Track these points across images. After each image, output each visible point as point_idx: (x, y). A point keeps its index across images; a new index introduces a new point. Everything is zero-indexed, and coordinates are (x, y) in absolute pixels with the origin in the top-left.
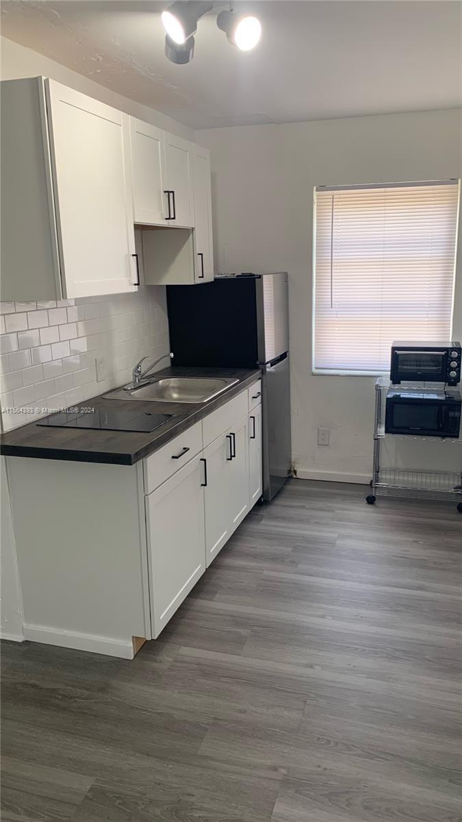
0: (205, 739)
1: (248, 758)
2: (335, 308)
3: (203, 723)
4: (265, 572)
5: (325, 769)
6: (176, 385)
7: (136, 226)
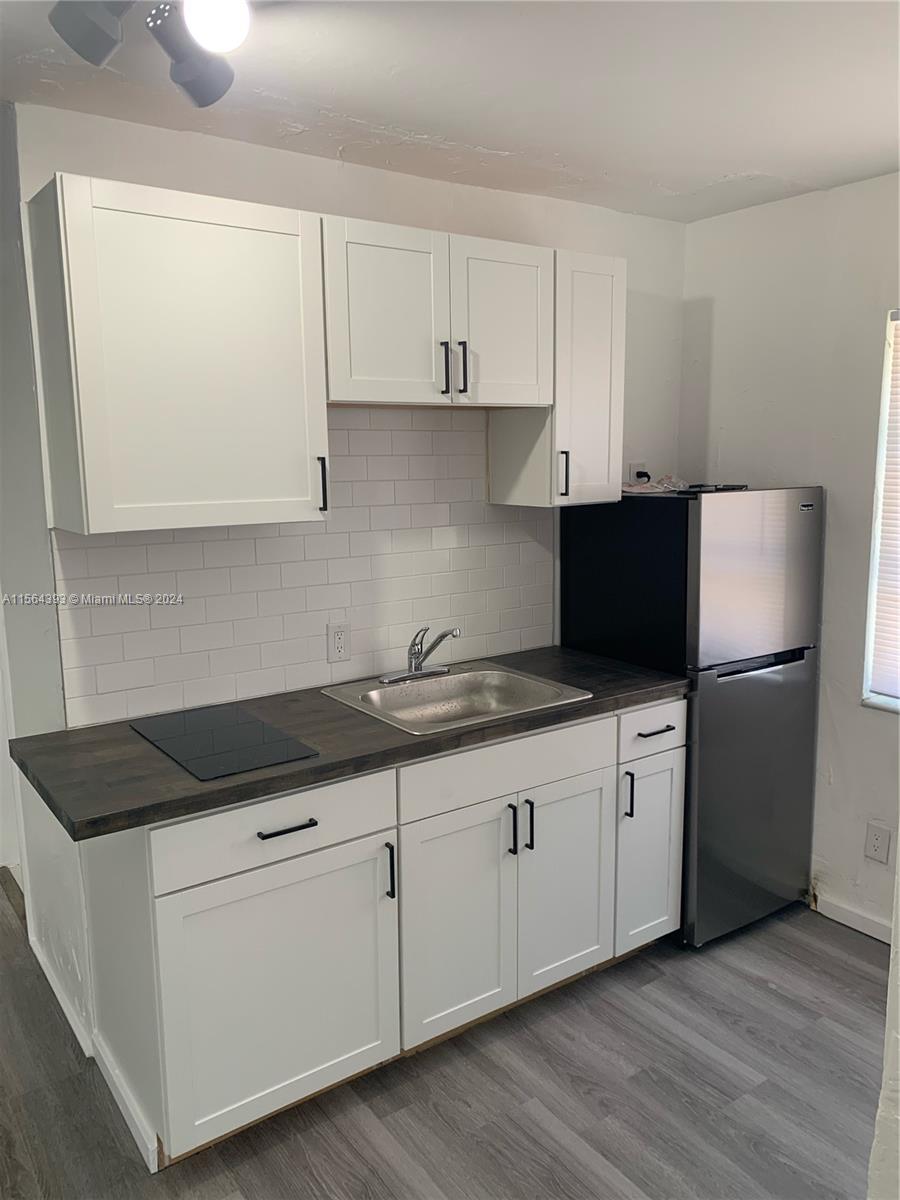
4: (530, 1103)
7: (333, 406)
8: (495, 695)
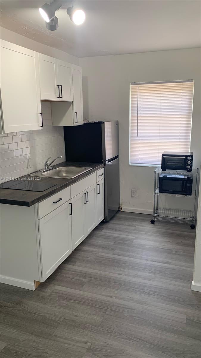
0: (58, 328)
1: (75, 337)
2: (139, 136)
3: (59, 321)
4: (100, 254)
5: (108, 344)
6: (65, 170)
7: (42, 101)
8: (65, 172)
